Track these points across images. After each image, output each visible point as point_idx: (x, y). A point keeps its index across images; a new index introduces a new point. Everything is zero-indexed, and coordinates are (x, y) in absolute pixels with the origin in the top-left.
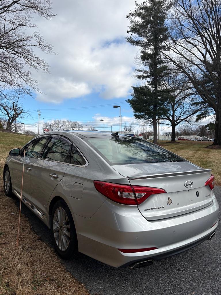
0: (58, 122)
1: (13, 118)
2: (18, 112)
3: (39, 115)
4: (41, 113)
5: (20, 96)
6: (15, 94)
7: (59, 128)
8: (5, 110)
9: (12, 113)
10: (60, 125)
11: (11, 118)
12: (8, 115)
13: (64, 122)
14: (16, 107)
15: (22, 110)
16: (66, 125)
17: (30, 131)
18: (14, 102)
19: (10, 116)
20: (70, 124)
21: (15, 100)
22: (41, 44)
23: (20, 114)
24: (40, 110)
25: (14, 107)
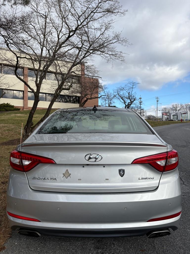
0: (176, 106)
1: (128, 105)
2: (132, 100)
3: (157, 101)
4: (159, 99)
5: (134, 86)
6: (130, 86)
7: (177, 111)
8: (122, 99)
9: (128, 101)
10: (178, 109)
11: (127, 105)
12: (125, 103)
13: (181, 105)
14: (131, 96)
15: (135, 98)
16: (184, 108)
17: (152, 116)
18: (129, 93)
19: (126, 104)
20: (188, 107)
21: (130, 91)
22: (119, 39)
23: (133, 102)
24: (158, 97)
25: (129, 97)
